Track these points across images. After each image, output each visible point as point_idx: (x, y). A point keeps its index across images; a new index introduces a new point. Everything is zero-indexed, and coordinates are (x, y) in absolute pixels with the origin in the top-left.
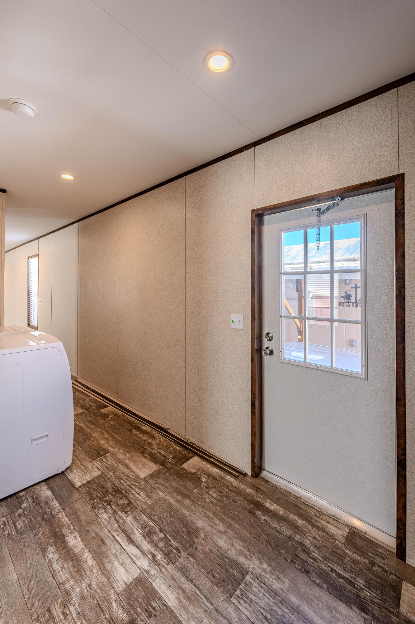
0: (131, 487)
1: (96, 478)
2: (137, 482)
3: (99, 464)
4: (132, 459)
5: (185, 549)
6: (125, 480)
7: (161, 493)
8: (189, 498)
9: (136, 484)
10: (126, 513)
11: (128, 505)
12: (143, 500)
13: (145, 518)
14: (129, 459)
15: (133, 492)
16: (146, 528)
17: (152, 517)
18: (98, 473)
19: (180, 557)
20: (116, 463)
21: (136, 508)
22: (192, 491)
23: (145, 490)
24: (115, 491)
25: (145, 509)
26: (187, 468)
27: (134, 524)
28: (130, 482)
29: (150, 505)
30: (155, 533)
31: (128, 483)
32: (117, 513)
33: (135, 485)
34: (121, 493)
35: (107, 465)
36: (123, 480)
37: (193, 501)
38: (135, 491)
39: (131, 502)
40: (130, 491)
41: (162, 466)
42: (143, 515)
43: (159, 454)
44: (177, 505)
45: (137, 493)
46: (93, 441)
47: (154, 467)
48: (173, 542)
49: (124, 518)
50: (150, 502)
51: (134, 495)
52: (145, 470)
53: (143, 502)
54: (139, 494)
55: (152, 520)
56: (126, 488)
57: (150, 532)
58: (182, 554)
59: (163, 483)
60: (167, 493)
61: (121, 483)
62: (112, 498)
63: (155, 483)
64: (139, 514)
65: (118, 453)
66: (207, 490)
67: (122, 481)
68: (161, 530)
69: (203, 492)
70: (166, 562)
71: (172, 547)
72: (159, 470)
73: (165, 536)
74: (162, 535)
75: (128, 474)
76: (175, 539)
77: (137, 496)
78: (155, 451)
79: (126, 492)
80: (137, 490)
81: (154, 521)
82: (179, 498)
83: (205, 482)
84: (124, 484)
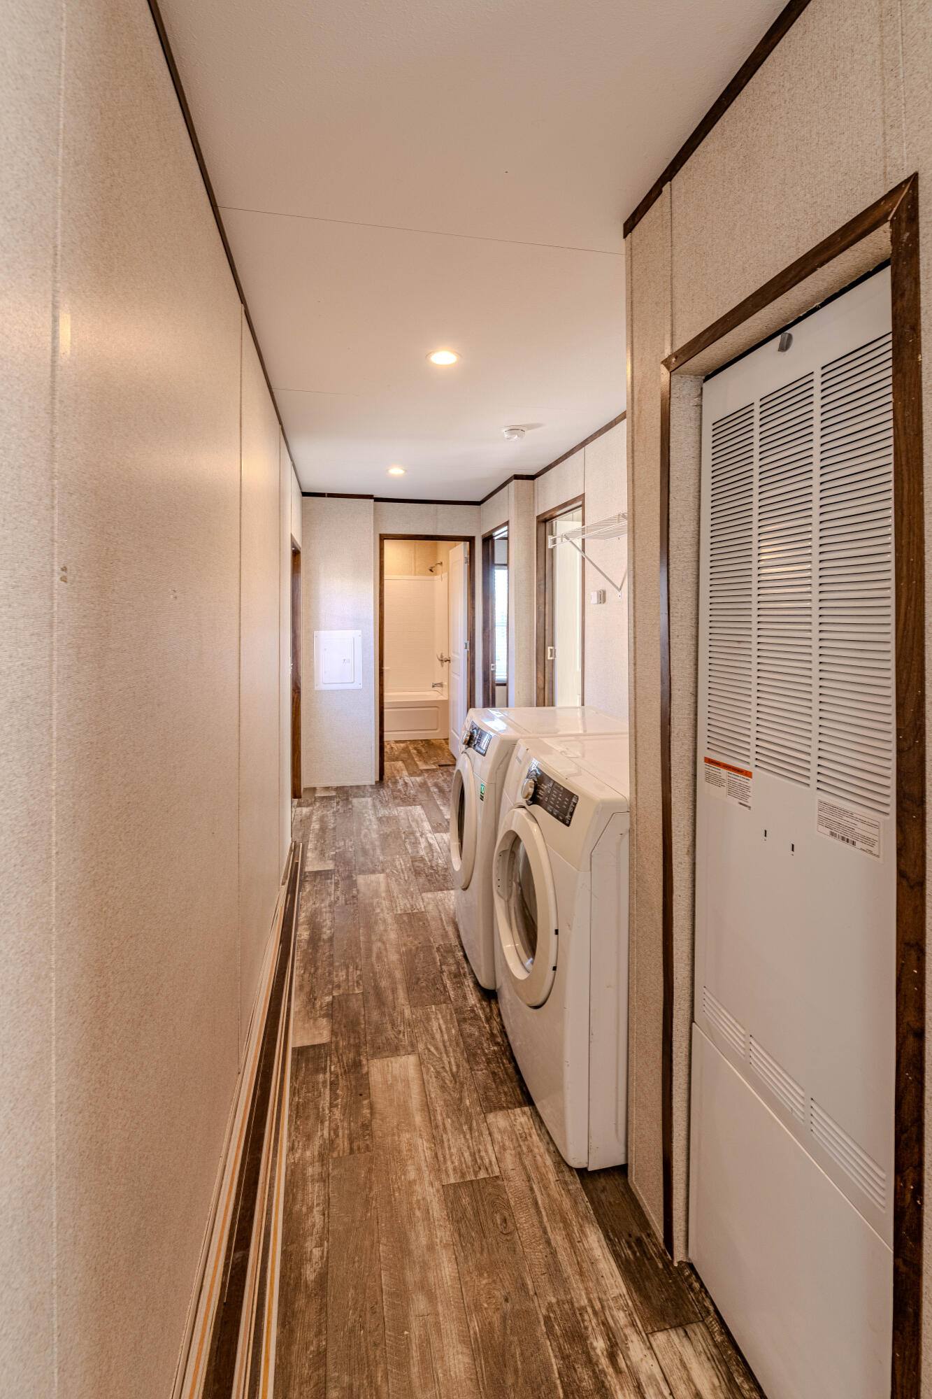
0: (445, 1047)
1: (501, 1108)
2: (429, 1050)
5: (430, 948)
6: (448, 1069)
7: (407, 1012)
8: (377, 988)
9: (432, 1049)
10: (473, 1011)
11: (465, 1020)
12: (440, 1016)
13: (452, 993)
14: (411, 1127)
15: (446, 1037)
16: (458, 983)
17: (442, 989)
18: (494, 1120)
19: (440, 945)
20: (445, 1129)
21: (456, 1010)
22: (362, 993)
23: (427, 1030)
24: (475, 1055)
25: (445, 1003)
26: (326, 1035)
28: (441, 1059)
29: (434, 1004)
30: (450, 973)
31: (445, 1058)
32: (486, 1017)
33: (437, 1049)
34: (467, 1046)
35: (468, 1136)
36: (451, 1070)
37: (375, 981)
38: (442, 1036)
39: (459, 1022)
40: (450, 1040)
41: (361, 1063)
42: (452, 996)
44: (399, 987)
45: (441, 1032)
47: (377, 1070)
49: (478, 1005)
50: (431, 1008)
51: (448, 1030)
52: (396, 1072)
53: (441, 1013)
54: (440, 1028)
55: (445, 987)
56: (454, 1051)
57: (455, 976)
59: (389, 1026)
60: (398, 1009)
61: (458, 1066)
62: (485, 1045)
63: (401, 1036)
64: (456, 1000)
65: (423, 1165)
66: (343, 985)
67: (454, 1069)
69: (351, 984)
72: (374, 1058)
73: (441, 965)
75: (434, 1079)
76: (434, 959)
77: (443, 1027)
79: (458, 1044)
80: (438, 1036)
81: (443, 984)
82: (389, 993)
83: (330, 993)
84: (452, 1060)
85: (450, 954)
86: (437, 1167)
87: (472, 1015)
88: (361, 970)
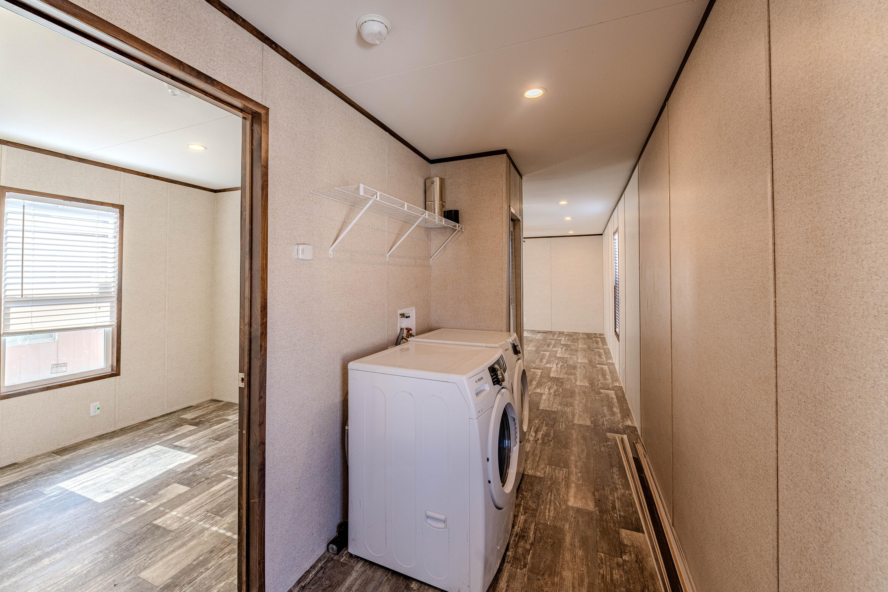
0: (550, 502)
1: (536, 477)
2: (560, 504)
3: (549, 470)
4: (577, 486)
5: (531, 571)
6: (553, 495)
7: (567, 526)
8: (587, 553)
9: (558, 504)
10: (525, 513)
11: (533, 510)
12: (547, 517)
13: (532, 527)
15: (548, 506)
16: (524, 532)
17: (538, 532)
19: (521, 569)
20: (563, 479)
21: (535, 516)
22: (598, 551)
23: (557, 513)
24: (537, 495)
25: (540, 523)
26: (624, 534)
27: (520, 523)
28: (555, 499)
29: (547, 525)
30: (526, 541)
31: (553, 498)
32: (520, 507)
33: (555, 503)
34: (538, 499)
35: (554, 475)
36: (552, 494)
37: (587, 557)
39: (537, 510)
40: (546, 504)
41: (600, 512)
42: (533, 525)
43: (612, 503)
44: (569, 546)
45: (549, 509)
46: (567, 452)
47: (591, 506)
48: (529, 558)
49: (520, 514)
50: (551, 524)
51: (545, 509)
52: (580, 503)
53: (545, 518)
54: (549, 511)
55: (535, 533)
56: (546, 499)
57: (524, 536)
58: (525, 569)
59: (580, 523)
60: (572, 531)
61: (548, 494)
63: (574, 516)
64: (532, 522)
65: (574, 475)
66: (615, 565)
67: (550, 494)
68: (532, 544)
69: (608, 564)
70: (509, 560)
71: (525, 559)
72: (592, 512)
73: (530, 550)
74: (528, 547)
75: (561, 493)
76: (532, 558)
77: (547, 511)
78: (611, 498)
79: (543, 502)
80: (552, 508)
81: (535, 535)
82: (577, 544)
83: (624, 561)
84: (549, 497)
85: (518, 556)
86: (569, 473)
87: (527, 511)
88: (599, 573)
